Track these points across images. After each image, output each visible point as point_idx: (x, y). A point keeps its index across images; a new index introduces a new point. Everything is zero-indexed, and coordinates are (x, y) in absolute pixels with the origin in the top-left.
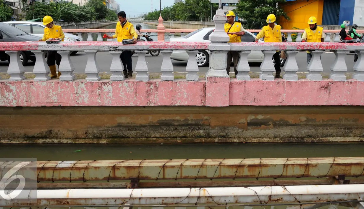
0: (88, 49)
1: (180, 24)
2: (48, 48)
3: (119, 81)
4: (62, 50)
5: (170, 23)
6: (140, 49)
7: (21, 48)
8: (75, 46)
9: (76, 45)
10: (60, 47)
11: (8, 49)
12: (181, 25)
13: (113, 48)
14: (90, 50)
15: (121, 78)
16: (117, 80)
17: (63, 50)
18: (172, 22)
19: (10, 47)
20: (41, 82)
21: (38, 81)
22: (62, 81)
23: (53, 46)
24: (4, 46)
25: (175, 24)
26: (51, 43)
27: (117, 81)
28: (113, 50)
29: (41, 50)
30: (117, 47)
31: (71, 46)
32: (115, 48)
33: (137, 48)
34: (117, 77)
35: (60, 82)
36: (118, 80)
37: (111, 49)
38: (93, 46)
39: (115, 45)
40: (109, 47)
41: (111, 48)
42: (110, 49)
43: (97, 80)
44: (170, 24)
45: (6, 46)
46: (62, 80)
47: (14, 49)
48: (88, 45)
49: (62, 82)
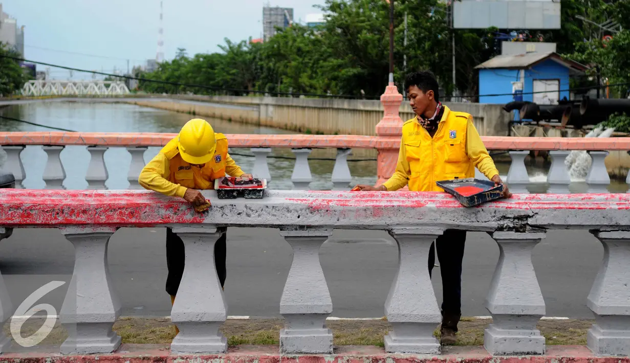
0: (411, 221)
1: (307, 111)
2: (248, 215)
3: (528, 357)
4: (302, 227)
5: (258, 105)
6: (623, 223)
7: (131, 214)
8: (358, 210)
9: (363, 205)
10: (296, 214)
11: (79, 219)
12: (316, 112)
13: (515, 218)
14: (417, 225)
15: (537, 341)
16: (522, 353)
17: (309, 227)
18: (268, 99)
19: (84, 212)
20: (203, 358)
21: (187, 354)
22: (290, 356)
23: (269, 210)
24: (59, 207)
25: (285, 110)
26: (235, 197)
27: (520, 358)
28: (511, 225)
29: (216, 225)
30: (528, 217)
31: (341, 208)
32: (520, 218)
33: (611, 219)
34: (519, 341)
35: (283, 359)
36: (526, 351)
37: (506, 223)
38: (431, 210)
39: (524, 207)
40: (499, 215)
41: (504, 217)
42: (502, 222)
43: (436, 350)
44: (263, 108)
45: (69, 206)
46: (290, 349)
47: (103, 219)
48: (413, 207)
49: (294, 358)
